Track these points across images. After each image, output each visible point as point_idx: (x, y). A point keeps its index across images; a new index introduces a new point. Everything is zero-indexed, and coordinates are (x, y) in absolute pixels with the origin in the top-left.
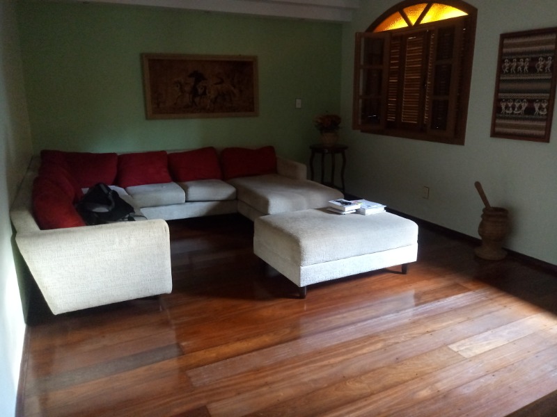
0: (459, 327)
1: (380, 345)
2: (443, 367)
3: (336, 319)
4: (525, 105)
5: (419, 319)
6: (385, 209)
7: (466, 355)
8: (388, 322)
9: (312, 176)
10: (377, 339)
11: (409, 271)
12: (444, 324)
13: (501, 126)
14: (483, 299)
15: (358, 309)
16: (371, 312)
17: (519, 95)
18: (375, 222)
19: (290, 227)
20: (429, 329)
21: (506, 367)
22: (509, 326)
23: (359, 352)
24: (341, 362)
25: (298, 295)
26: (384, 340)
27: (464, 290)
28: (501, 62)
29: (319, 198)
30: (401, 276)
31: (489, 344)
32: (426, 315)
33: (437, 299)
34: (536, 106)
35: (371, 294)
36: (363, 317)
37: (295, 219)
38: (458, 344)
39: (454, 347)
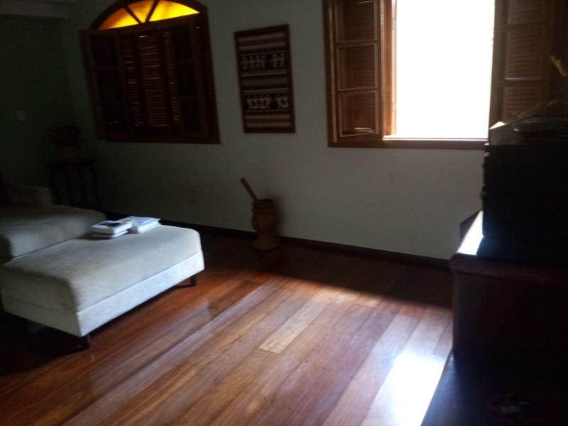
0: (263, 325)
1: (193, 372)
2: (261, 371)
3: (136, 358)
4: (268, 100)
5: (224, 329)
6: (160, 222)
7: (276, 351)
8: (194, 343)
10: (188, 366)
11: (198, 282)
12: (248, 326)
13: (252, 121)
17: (258, 91)
20: (236, 337)
21: (313, 350)
22: (303, 309)
24: (156, 408)
27: (254, 285)
28: (239, 59)
31: (293, 332)
34: (279, 100)
38: (267, 342)
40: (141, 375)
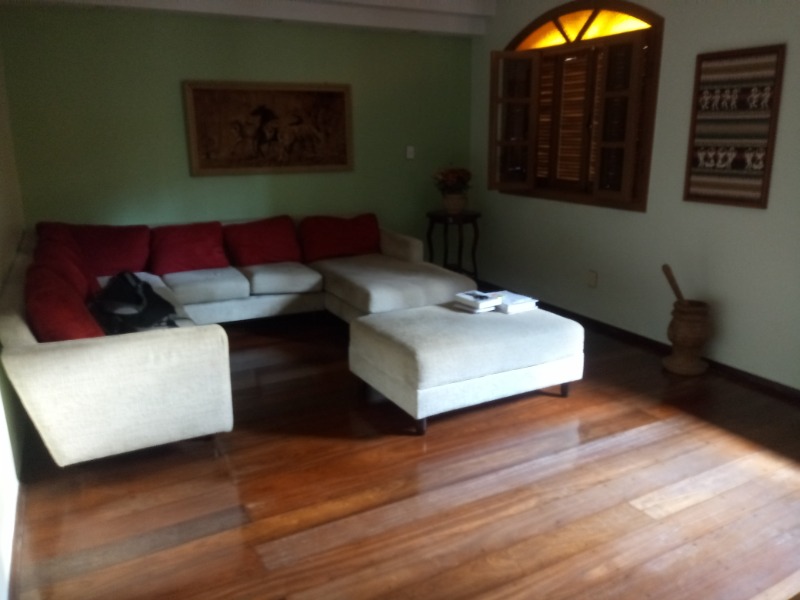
0: (644, 475)
1: (532, 503)
2: (622, 533)
3: (470, 464)
4: (732, 156)
5: (588, 463)
6: (537, 304)
7: (656, 514)
8: (543, 469)
9: (430, 256)
10: (527, 493)
11: (571, 393)
12: (623, 470)
13: (699, 184)
14: (677, 432)
15: (500, 449)
16: (517, 454)
17: (724, 141)
18: (522, 325)
19: (402, 333)
20: (601, 478)
21: (711, 532)
22: (713, 471)
23: (504, 513)
24: (478, 529)
25: (414, 430)
26: (539, 495)
27: (646, 418)
28: (698, 93)
29: (441, 288)
30: (560, 400)
31: (686, 498)
32: (597, 457)
33: (611, 433)
34: (748, 157)
35: (517, 427)
36: (507, 461)
37: (409, 321)
38: (643, 498)
39: (637, 504)
40: (471, 485)
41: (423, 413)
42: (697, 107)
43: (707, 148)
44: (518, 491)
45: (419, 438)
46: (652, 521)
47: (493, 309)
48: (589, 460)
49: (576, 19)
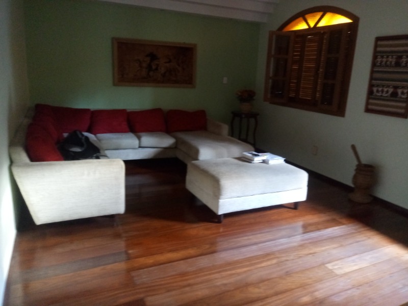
0: (334, 252)
1: (274, 261)
2: (320, 280)
3: (244, 240)
4: (391, 90)
5: (305, 243)
6: (285, 160)
7: (338, 272)
8: (282, 244)
9: (232, 134)
10: (272, 257)
11: (299, 208)
12: (323, 248)
14: (354, 231)
15: (260, 233)
16: (269, 236)
17: (387, 82)
18: (276, 170)
19: (213, 170)
20: (312, 252)
21: (367, 283)
22: (371, 252)
23: (259, 266)
24: (245, 272)
25: (216, 220)
26: (278, 258)
27: (339, 224)
28: (375, 57)
29: (236, 150)
30: (294, 211)
31: (355, 265)
32: (310, 241)
33: (319, 230)
35: (270, 223)
36: (264, 239)
37: (217, 165)
38: (332, 264)
39: (329, 266)
40: (243, 250)
41: (221, 211)
42: (374, 64)
43: (378, 86)
44: (268, 255)
45: (218, 224)
46: (337, 275)
47: (262, 161)
48: (306, 242)
49: (314, 16)
